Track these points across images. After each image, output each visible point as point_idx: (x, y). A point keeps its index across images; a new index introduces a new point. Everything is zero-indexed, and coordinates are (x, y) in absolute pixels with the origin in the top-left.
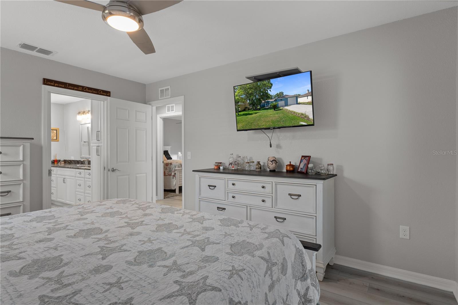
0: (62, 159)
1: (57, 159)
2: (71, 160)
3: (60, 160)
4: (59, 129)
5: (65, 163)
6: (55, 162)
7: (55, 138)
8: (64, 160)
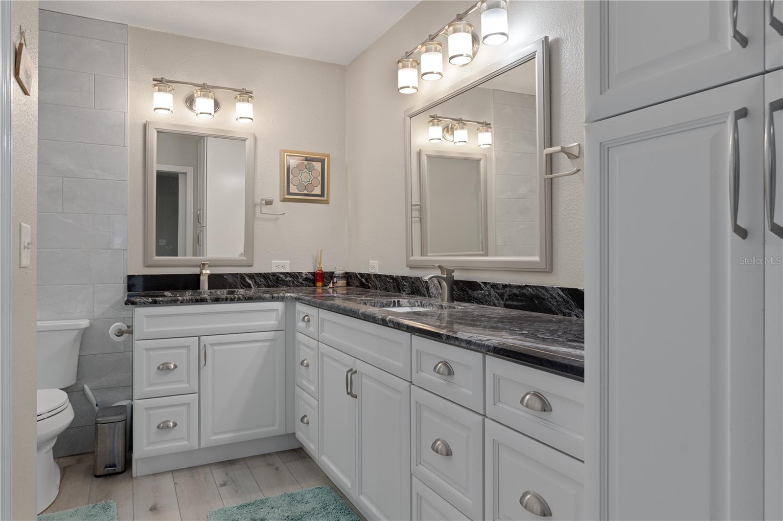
0: (339, 271)
1: (325, 270)
2: (369, 275)
3: (333, 273)
4: (328, 156)
5: (348, 284)
6: (319, 281)
7: (318, 191)
8: (346, 273)
